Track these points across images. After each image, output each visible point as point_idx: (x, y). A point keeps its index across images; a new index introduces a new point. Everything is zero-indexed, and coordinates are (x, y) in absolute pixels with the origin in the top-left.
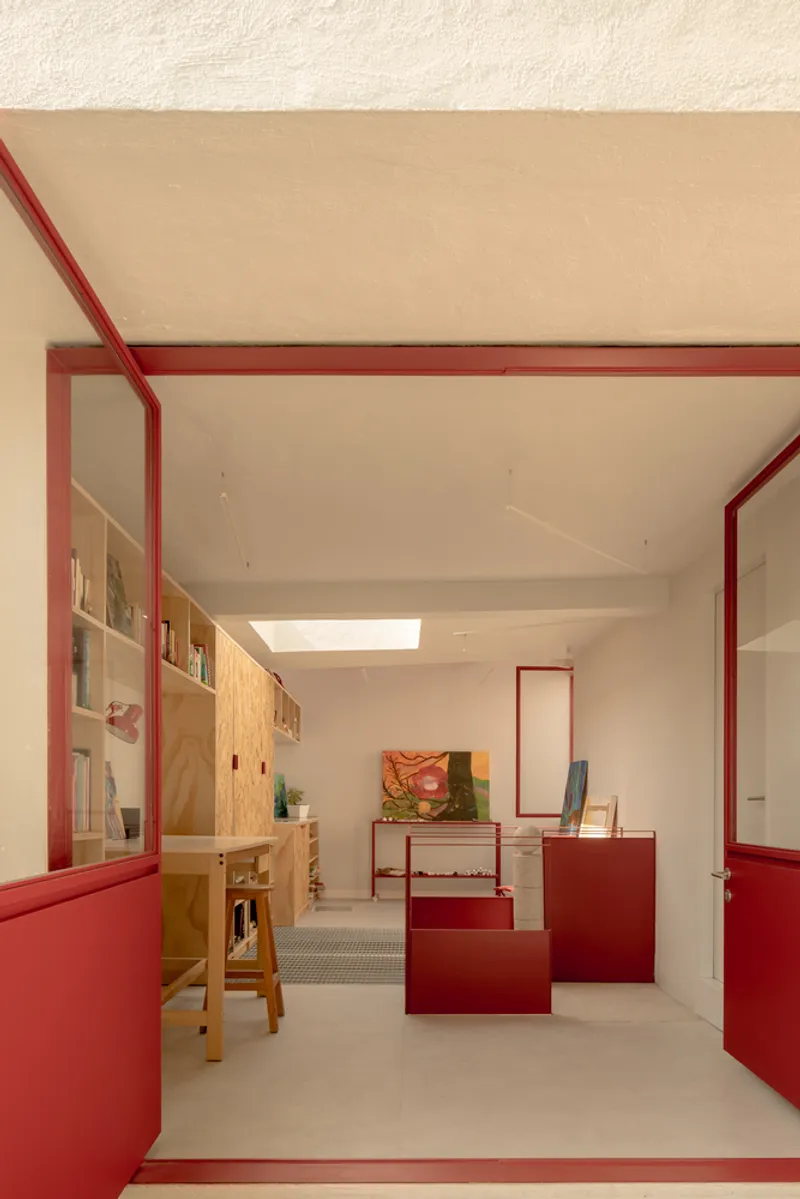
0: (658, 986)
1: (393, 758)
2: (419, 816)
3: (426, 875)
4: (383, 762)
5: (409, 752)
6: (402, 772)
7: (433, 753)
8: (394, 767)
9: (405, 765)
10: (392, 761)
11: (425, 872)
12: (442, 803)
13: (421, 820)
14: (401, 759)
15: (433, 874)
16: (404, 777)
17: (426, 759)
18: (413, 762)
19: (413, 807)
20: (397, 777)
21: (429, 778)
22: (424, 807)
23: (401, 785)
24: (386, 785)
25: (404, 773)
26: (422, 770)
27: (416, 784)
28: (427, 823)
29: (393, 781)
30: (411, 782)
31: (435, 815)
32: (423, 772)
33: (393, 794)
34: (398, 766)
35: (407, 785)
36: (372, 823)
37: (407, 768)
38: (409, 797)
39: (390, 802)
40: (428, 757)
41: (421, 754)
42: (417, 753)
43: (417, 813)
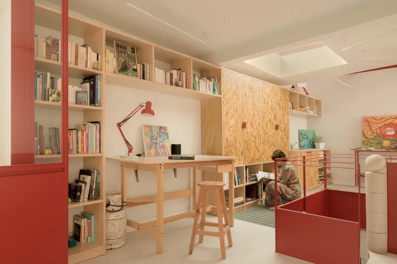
1: (369, 120)
2: (383, 148)
4: (363, 122)
5: (377, 117)
6: (373, 126)
7: (392, 116)
8: (369, 124)
9: (375, 123)
10: (368, 122)
12: (396, 141)
13: (383, 150)
14: (373, 120)
16: (375, 129)
18: (380, 121)
19: (380, 143)
20: (370, 129)
21: (389, 129)
22: (386, 143)
23: (373, 133)
24: (365, 133)
25: (375, 127)
26: (385, 125)
27: (381, 132)
28: (388, 151)
29: (368, 131)
30: (378, 131)
31: (393, 147)
32: (386, 126)
33: (368, 137)
34: (371, 124)
35: (376, 133)
36: (356, 151)
37: (376, 125)
38: (378, 138)
39: (367, 141)
40: (389, 118)
41: (385, 117)
42: (382, 117)
43: (382, 146)
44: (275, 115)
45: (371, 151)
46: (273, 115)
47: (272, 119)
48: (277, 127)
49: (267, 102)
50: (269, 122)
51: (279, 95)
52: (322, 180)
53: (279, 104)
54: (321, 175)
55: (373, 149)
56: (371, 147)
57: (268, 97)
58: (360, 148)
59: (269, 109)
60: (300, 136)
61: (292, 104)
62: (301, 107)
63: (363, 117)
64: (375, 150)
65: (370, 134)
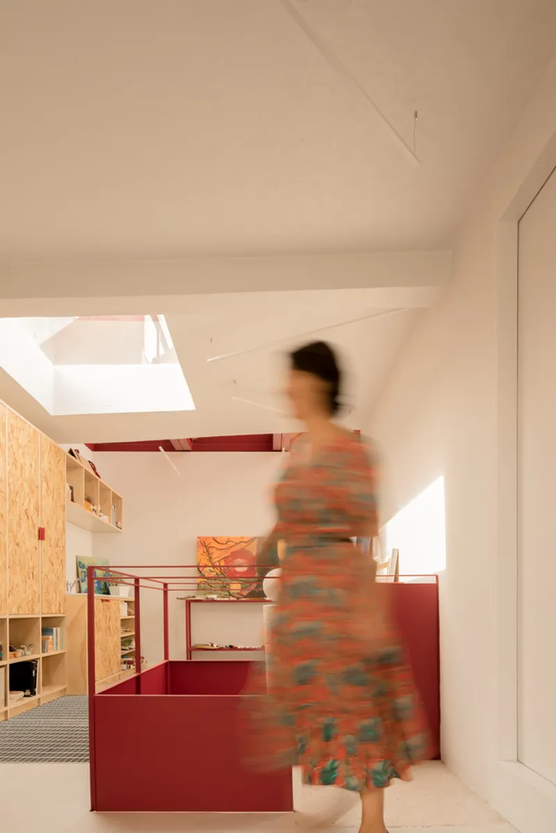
0: (443, 763)
1: (207, 543)
2: (230, 595)
3: (236, 649)
4: (198, 546)
5: (221, 537)
6: (214, 556)
7: (242, 538)
8: (207, 551)
9: (217, 549)
10: (206, 546)
11: (235, 645)
12: (251, 583)
13: (232, 599)
14: (214, 544)
15: (243, 647)
16: (216, 560)
17: (237, 544)
18: (225, 547)
19: (224, 588)
20: (210, 559)
21: (239, 561)
22: (235, 587)
23: (214, 567)
25: (217, 556)
26: (232, 553)
27: (227, 567)
28: (238, 601)
29: (207, 563)
30: (222, 563)
31: (245, 593)
32: (234, 555)
34: (211, 550)
35: (220, 567)
36: (187, 601)
37: (219, 552)
38: (222, 578)
39: (205, 583)
40: (238, 542)
41: (232, 540)
42: (229, 538)
43: (229, 592)
44: (37, 502)
45: (213, 601)
46: (33, 501)
47: (32, 511)
48: (41, 534)
49: (22, 465)
50: (24, 516)
51: (46, 455)
52: (130, 663)
53: (46, 478)
54: (126, 652)
55: (215, 597)
56: (210, 593)
57: (23, 453)
58: (194, 597)
59: (26, 485)
60: (80, 570)
61: (71, 488)
62: (88, 500)
63: (199, 538)
64: (218, 599)
65: (210, 570)
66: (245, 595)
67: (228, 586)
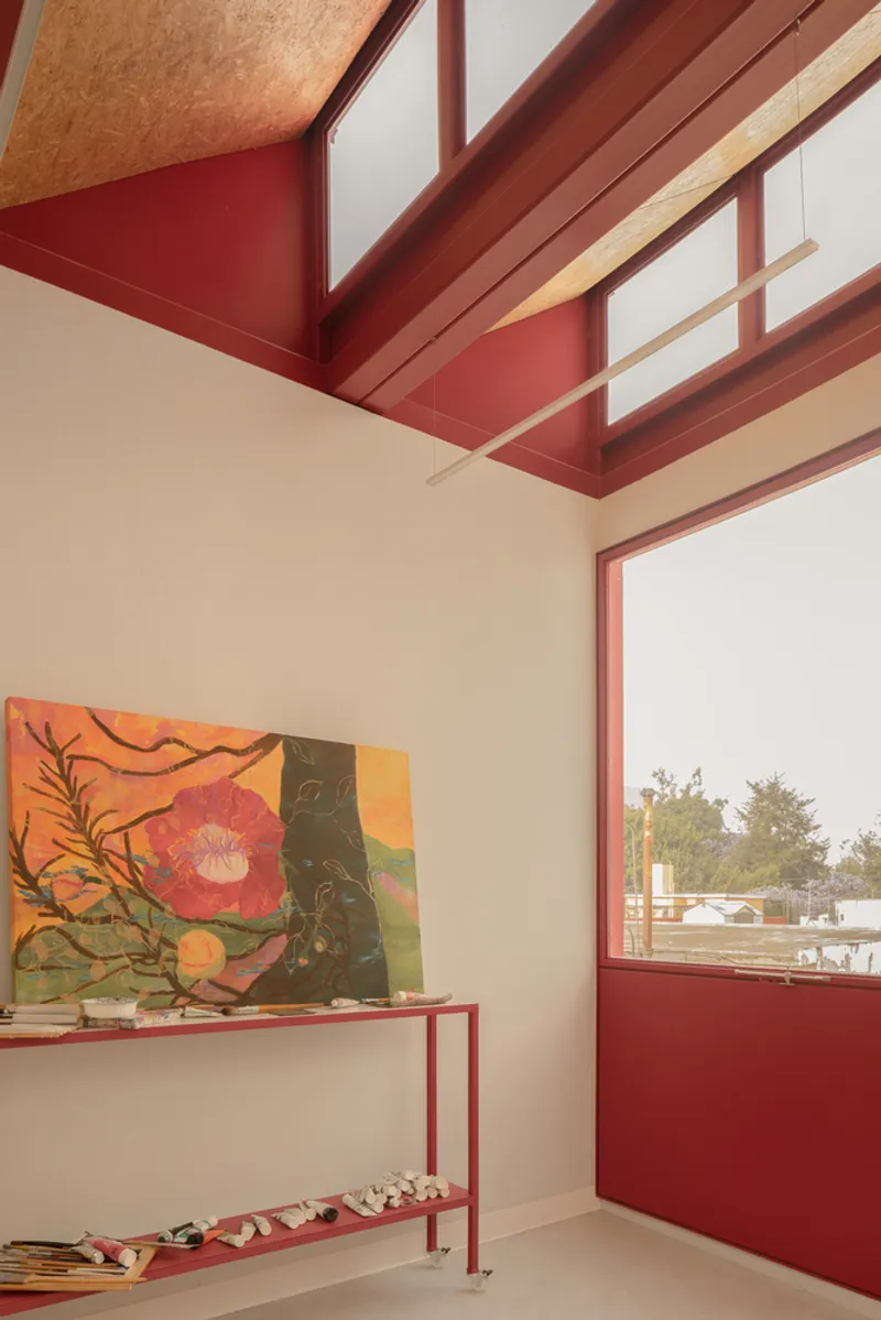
1: (62, 735)
2: (183, 994)
4: (11, 749)
5: (131, 717)
6: (98, 803)
7: (227, 731)
8: (65, 777)
9: (111, 770)
10: (56, 752)
12: (267, 935)
14: (97, 745)
16: (108, 823)
17: (202, 755)
18: (148, 762)
19: (153, 955)
20: (80, 818)
21: (214, 832)
23: (100, 858)
24: (34, 854)
25: (113, 805)
26: (183, 797)
27: (164, 857)
28: (227, 1017)
29: (63, 836)
31: (244, 980)
32: (192, 805)
33: (61, 894)
34: (82, 774)
35: (129, 860)
37: (121, 788)
38: (137, 906)
39: (52, 936)
40: (209, 748)
41: (182, 735)
42: (164, 725)
43: (173, 979)
45: (123, 1031)
55: (128, 1010)
56: (103, 991)
64: (148, 1022)
65: (81, 873)
66: (243, 988)
67: (166, 952)
